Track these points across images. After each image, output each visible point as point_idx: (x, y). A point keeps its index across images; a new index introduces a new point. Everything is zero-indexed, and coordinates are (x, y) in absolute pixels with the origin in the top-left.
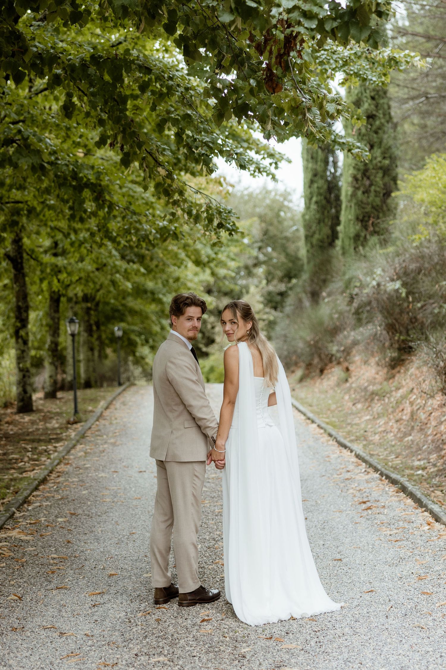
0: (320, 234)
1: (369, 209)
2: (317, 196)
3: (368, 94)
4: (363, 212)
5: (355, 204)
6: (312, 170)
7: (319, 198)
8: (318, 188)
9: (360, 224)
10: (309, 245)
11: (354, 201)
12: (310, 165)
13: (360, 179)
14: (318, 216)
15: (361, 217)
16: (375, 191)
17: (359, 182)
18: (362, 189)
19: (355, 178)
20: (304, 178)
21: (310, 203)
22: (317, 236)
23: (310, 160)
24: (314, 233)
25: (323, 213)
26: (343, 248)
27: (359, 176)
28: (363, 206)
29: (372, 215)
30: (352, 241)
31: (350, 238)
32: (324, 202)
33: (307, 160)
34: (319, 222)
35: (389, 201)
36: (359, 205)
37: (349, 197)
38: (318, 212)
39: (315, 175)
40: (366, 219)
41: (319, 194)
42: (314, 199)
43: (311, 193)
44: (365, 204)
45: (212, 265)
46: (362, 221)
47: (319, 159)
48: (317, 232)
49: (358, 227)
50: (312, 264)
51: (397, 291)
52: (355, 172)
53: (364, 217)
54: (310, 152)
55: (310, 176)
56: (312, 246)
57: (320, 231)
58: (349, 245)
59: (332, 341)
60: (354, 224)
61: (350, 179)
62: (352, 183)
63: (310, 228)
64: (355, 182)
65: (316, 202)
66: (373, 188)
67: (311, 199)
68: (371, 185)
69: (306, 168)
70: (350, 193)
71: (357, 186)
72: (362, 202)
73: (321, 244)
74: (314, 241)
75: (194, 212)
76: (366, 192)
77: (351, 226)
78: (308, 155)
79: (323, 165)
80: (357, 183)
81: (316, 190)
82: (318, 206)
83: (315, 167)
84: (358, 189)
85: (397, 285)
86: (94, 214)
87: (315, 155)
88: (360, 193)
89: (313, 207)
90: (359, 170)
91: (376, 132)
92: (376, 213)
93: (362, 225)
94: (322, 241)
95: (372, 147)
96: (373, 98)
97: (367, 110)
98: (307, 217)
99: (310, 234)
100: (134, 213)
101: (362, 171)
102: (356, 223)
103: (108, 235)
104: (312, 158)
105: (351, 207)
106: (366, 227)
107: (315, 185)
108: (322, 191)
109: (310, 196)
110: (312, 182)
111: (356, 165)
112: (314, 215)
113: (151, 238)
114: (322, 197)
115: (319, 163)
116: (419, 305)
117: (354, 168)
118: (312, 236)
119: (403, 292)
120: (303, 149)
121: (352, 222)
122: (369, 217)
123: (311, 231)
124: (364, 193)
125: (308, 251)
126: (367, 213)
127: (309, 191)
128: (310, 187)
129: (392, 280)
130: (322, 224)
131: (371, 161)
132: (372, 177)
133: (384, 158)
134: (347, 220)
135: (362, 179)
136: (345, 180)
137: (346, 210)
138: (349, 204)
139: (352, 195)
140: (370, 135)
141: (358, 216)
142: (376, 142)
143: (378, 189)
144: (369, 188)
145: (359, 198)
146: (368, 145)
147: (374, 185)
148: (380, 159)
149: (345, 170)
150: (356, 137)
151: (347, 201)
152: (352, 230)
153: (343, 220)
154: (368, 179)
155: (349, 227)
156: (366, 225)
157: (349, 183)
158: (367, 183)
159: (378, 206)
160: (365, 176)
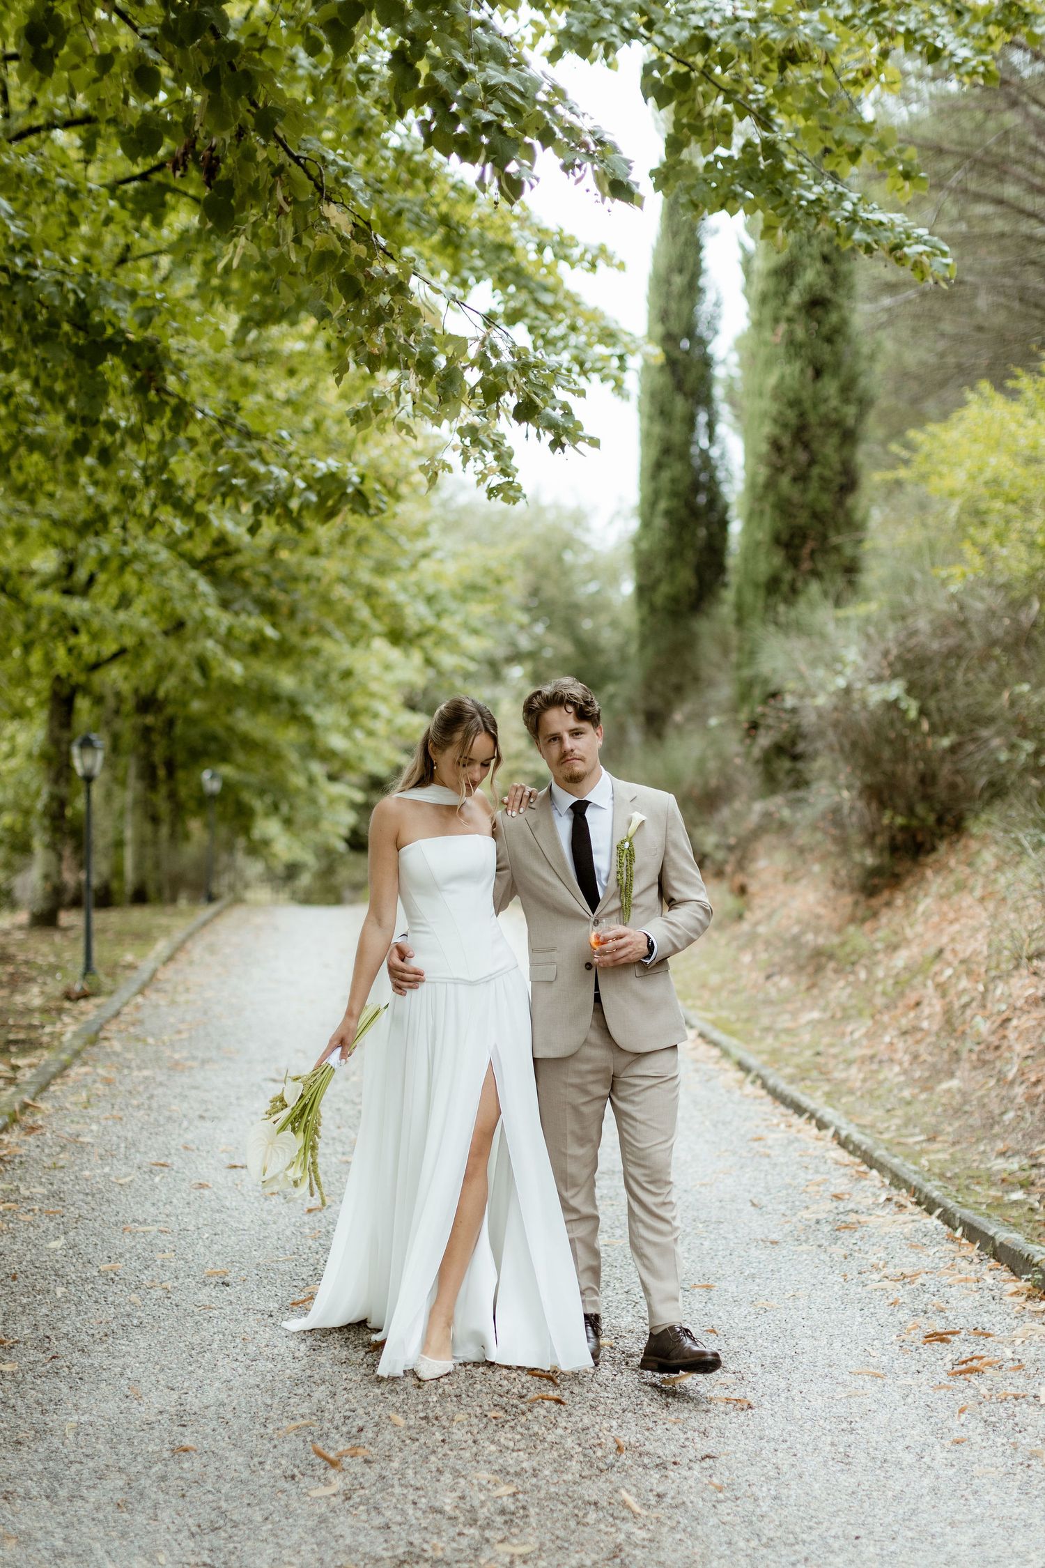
0: (671, 584)
1: (803, 518)
2: (669, 498)
3: (815, 248)
4: (790, 526)
5: (774, 506)
6: (661, 439)
7: (674, 502)
8: (672, 480)
9: (782, 553)
10: (646, 608)
11: (771, 498)
12: (657, 429)
13: (788, 447)
14: (668, 543)
15: (785, 537)
16: (822, 478)
17: (786, 456)
18: (791, 471)
19: (776, 446)
20: (643, 458)
21: (652, 514)
22: (664, 589)
23: (657, 418)
24: (658, 581)
25: (679, 538)
26: (739, 607)
27: (786, 440)
28: (792, 510)
29: (812, 534)
30: (762, 592)
31: (756, 586)
32: (683, 513)
33: (651, 419)
34: (672, 556)
35: (850, 501)
36: (782, 510)
37: (759, 490)
38: (670, 533)
39: (667, 451)
40: (797, 541)
41: (674, 494)
42: (663, 505)
43: (657, 490)
44: (797, 506)
45: (428, 642)
46: (787, 546)
47: (677, 415)
48: (666, 579)
49: (778, 559)
50: (650, 651)
51: (893, 705)
53: (792, 536)
54: (658, 399)
55: (654, 452)
56: (653, 609)
57: (673, 576)
58: (755, 600)
59: (705, 824)
60: (768, 552)
61: (764, 448)
62: (769, 456)
63: (652, 570)
64: (775, 455)
65: (667, 513)
66: (816, 471)
67: (654, 505)
68: (812, 462)
69: (646, 437)
70: (761, 480)
71: (780, 463)
72: (789, 501)
73: (673, 606)
74: (659, 598)
75: (441, 362)
76: (801, 478)
77: (762, 557)
78: (652, 406)
79: (682, 430)
80: (781, 457)
81: (667, 485)
82: (670, 522)
83: (666, 433)
84: (781, 470)
85: (895, 690)
86: (136, 434)
87: (667, 407)
88: (785, 481)
89: (660, 522)
90: (785, 426)
91: (829, 340)
92: (820, 528)
93: (787, 557)
94: (674, 599)
95: (818, 373)
96: (826, 259)
97: (811, 286)
98: (645, 545)
99: (649, 583)
100: (247, 435)
101: (793, 429)
102: (774, 551)
103: (170, 494)
104: (662, 413)
105: (762, 512)
106: (795, 561)
107: (666, 475)
108: (679, 488)
109: (653, 498)
110: (659, 466)
111: (782, 414)
112: (660, 541)
113: (294, 504)
114: (680, 502)
115: (676, 425)
116: (946, 742)
117: (775, 421)
118: (654, 588)
119: (912, 708)
121: (765, 548)
122: (805, 538)
123: (653, 576)
124: (795, 480)
125: (642, 621)
126: (799, 527)
127: (652, 486)
128: (654, 477)
129: (879, 679)
130: (677, 562)
131: (815, 406)
132: (815, 445)
133: (847, 400)
134: (752, 544)
135: (793, 450)
136: (753, 448)
137: (750, 519)
138: (759, 507)
139: (766, 486)
140: (815, 346)
141: (778, 533)
142: (827, 364)
143: (828, 473)
144: (806, 470)
145: (783, 491)
146: (809, 370)
147: (820, 463)
148: (835, 403)
149: (752, 425)
150: (782, 350)
151: (753, 499)
152: (764, 568)
153: (744, 543)
154: (805, 448)
155: (757, 559)
156: (797, 557)
157: (762, 456)
158: (804, 458)
159: (826, 512)
160: (799, 441)
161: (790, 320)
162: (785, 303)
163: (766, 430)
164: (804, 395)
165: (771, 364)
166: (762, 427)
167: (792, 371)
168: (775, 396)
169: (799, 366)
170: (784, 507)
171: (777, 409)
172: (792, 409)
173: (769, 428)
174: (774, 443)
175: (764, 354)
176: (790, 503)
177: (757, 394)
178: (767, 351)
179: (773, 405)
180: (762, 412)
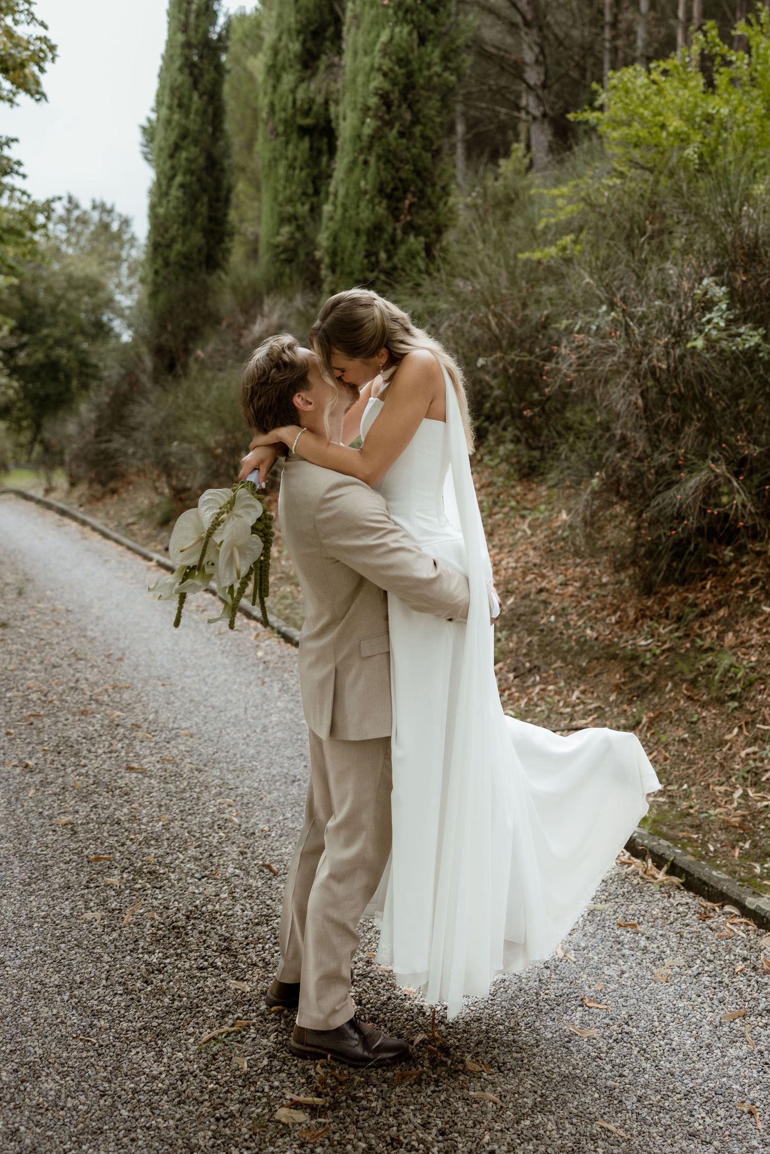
0: (183, 244)
1: (406, 172)
2: (185, 174)
4: (393, 178)
5: (379, 158)
6: (179, 125)
7: (188, 178)
8: (187, 159)
9: (384, 203)
10: (160, 261)
11: (378, 149)
12: (176, 117)
13: (396, 103)
14: (182, 211)
15: (388, 190)
16: (424, 137)
17: (394, 108)
18: (397, 127)
19: (386, 100)
21: (169, 186)
23: (176, 109)
24: (173, 240)
27: (395, 96)
28: (397, 164)
29: (412, 189)
30: (364, 238)
31: (358, 232)
32: (196, 187)
34: (185, 221)
36: (388, 161)
37: (365, 141)
38: (184, 203)
39: (184, 136)
40: (398, 194)
41: (189, 172)
42: (179, 179)
43: (173, 167)
44: (401, 161)
46: (389, 197)
47: (194, 107)
48: (180, 239)
49: (381, 210)
50: (162, 297)
52: (387, 86)
53: (395, 189)
54: (178, 94)
56: (167, 264)
58: (354, 246)
60: (371, 201)
61: (373, 101)
62: (378, 109)
63: (166, 231)
64: (384, 108)
65: (182, 186)
66: (417, 130)
67: (172, 178)
68: (415, 122)
70: (367, 131)
71: (387, 117)
73: (184, 262)
74: (173, 257)
76: (405, 134)
77: (366, 205)
78: (172, 99)
79: (199, 120)
80: (389, 110)
81: (183, 163)
82: (185, 194)
83: (184, 122)
84: (389, 124)
87: (185, 101)
88: (392, 134)
89: (175, 192)
90: (394, 83)
91: (433, 10)
92: (420, 184)
93: (388, 208)
94: (187, 257)
95: (422, 40)
98: (161, 211)
99: (164, 242)
101: (401, 86)
102: (377, 201)
104: (180, 106)
105: (366, 163)
106: (395, 212)
107: (184, 155)
108: (194, 166)
109: (170, 173)
110: (177, 147)
111: (392, 70)
112: (176, 208)
114: (194, 178)
115: (192, 116)
117: (385, 75)
118: (169, 246)
120: (162, 87)
121: (368, 197)
122: (406, 191)
123: (168, 236)
124: (401, 134)
125: (156, 273)
126: (401, 180)
127: (169, 163)
128: (171, 156)
130: (188, 227)
131: (420, 70)
132: (419, 105)
133: (446, 68)
134: (352, 192)
135: (399, 106)
136: (355, 103)
137: (350, 170)
138: (362, 157)
139: (372, 138)
140: (420, 13)
141: (382, 184)
142: (431, 32)
143: (429, 133)
144: (410, 127)
145: (389, 144)
146: (415, 35)
147: (421, 123)
148: (437, 69)
149: (354, 81)
150: (391, 11)
151: (354, 151)
152: (365, 215)
153: (342, 192)
154: (410, 107)
155: (358, 207)
156: (397, 209)
157: (369, 109)
158: (408, 116)
159: (426, 169)
160: (406, 99)
163: (374, 84)
164: (411, 56)
165: (377, 23)
166: (369, 81)
167: (401, 32)
168: (385, 53)
169: (406, 29)
170: (389, 159)
171: (387, 64)
172: (400, 67)
173: (378, 81)
174: (382, 96)
175: (369, 14)
176: (395, 156)
177: (361, 52)
178: (373, 12)
179: (382, 61)
180: (368, 68)
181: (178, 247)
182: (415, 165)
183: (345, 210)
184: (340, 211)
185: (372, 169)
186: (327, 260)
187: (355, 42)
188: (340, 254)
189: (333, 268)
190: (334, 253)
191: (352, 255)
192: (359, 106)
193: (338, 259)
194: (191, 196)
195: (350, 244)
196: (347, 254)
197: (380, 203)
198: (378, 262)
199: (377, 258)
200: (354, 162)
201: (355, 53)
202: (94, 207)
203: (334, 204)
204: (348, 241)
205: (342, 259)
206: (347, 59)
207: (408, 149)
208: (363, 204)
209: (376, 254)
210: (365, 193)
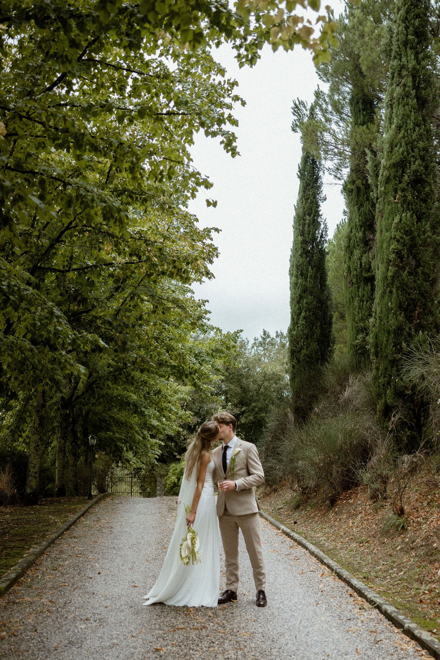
1: (415, 294)
4: (407, 299)
5: (398, 288)
7: (308, 313)
9: (403, 314)
10: (295, 360)
11: (397, 283)
13: (406, 256)
14: (306, 332)
15: (405, 306)
16: (424, 273)
18: (407, 270)
19: (399, 255)
24: (301, 348)
27: (405, 252)
28: (409, 291)
29: (419, 304)
30: (392, 336)
31: (389, 332)
32: (312, 318)
34: (307, 337)
36: (403, 290)
37: (389, 278)
38: (306, 327)
39: (304, 291)
40: (411, 308)
41: (309, 310)
42: (303, 314)
43: (299, 309)
44: (411, 289)
46: (405, 310)
47: (309, 275)
48: (305, 347)
49: (401, 318)
52: (400, 247)
53: (409, 305)
56: (298, 361)
57: (308, 346)
58: (387, 340)
60: (395, 313)
61: (392, 256)
62: (395, 261)
63: (297, 343)
64: (399, 260)
65: (305, 318)
66: (420, 270)
67: (298, 315)
68: (418, 265)
70: (390, 274)
71: (401, 265)
73: (308, 360)
74: (302, 357)
78: (297, 272)
79: (312, 281)
80: (402, 261)
81: (305, 306)
82: (307, 322)
83: (304, 283)
84: (403, 268)
87: (304, 272)
88: (404, 274)
90: (404, 245)
91: (425, 201)
92: (423, 301)
93: (406, 317)
94: (309, 357)
95: (419, 219)
101: (408, 246)
102: (398, 313)
104: (302, 275)
105: (391, 292)
106: (409, 319)
111: (402, 238)
115: (308, 280)
117: (398, 241)
118: (299, 352)
121: (393, 311)
122: (415, 307)
123: (298, 346)
124: (410, 273)
126: (412, 300)
127: (297, 307)
128: (298, 303)
130: (309, 340)
131: (419, 236)
132: (420, 256)
133: (434, 233)
134: (384, 309)
135: (408, 257)
136: (383, 259)
137: (382, 297)
138: (388, 289)
139: (393, 277)
140: (417, 204)
141: (400, 303)
142: (424, 213)
143: (427, 271)
144: (415, 269)
145: (403, 280)
146: (415, 217)
147: (422, 266)
148: (429, 234)
149: (382, 247)
150: (399, 205)
151: (384, 286)
152: (393, 323)
153: (378, 310)
154: (414, 257)
155: (388, 318)
156: (411, 316)
157: (390, 261)
158: (413, 263)
159: (426, 292)
160: (412, 253)
161: (403, 190)
162: (400, 182)
163: (392, 247)
164: (413, 229)
165: (392, 213)
166: (389, 246)
167: (406, 216)
168: (397, 229)
169: (409, 214)
170: (403, 288)
171: (398, 235)
172: (406, 236)
173: (394, 245)
174: (397, 253)
175: (387, 208)
176: (407, 286)
177: (384, 230)
178: (390, 207)
179: (396, 233)
180: (388, 238)
181: (304, 351)
182: (419, 290)
183: (381, 320)
184: (378, 321)
185: (394, 295)
186: (373, 350)
187: (381, 225)
188: (379, 346)
189: (376, 354)
190: (376, 346)
191: (386, 346)
192: (385, 260)
193: (379, 349)
194: (310, 323)
195: (385, 339)
196: (384, 345)
197: (400, 314)
198: (402, 348)
199: (400, 346)
200: (384, 292)
201: (381, 231)
202: (277, 336)
203: (375, 318)
204: (384, 338)
205: (381, 349)
206: (378, 235)
207: (415, 281)
208: (390, 316)
209: (400, 344)
210: (392, 309)
